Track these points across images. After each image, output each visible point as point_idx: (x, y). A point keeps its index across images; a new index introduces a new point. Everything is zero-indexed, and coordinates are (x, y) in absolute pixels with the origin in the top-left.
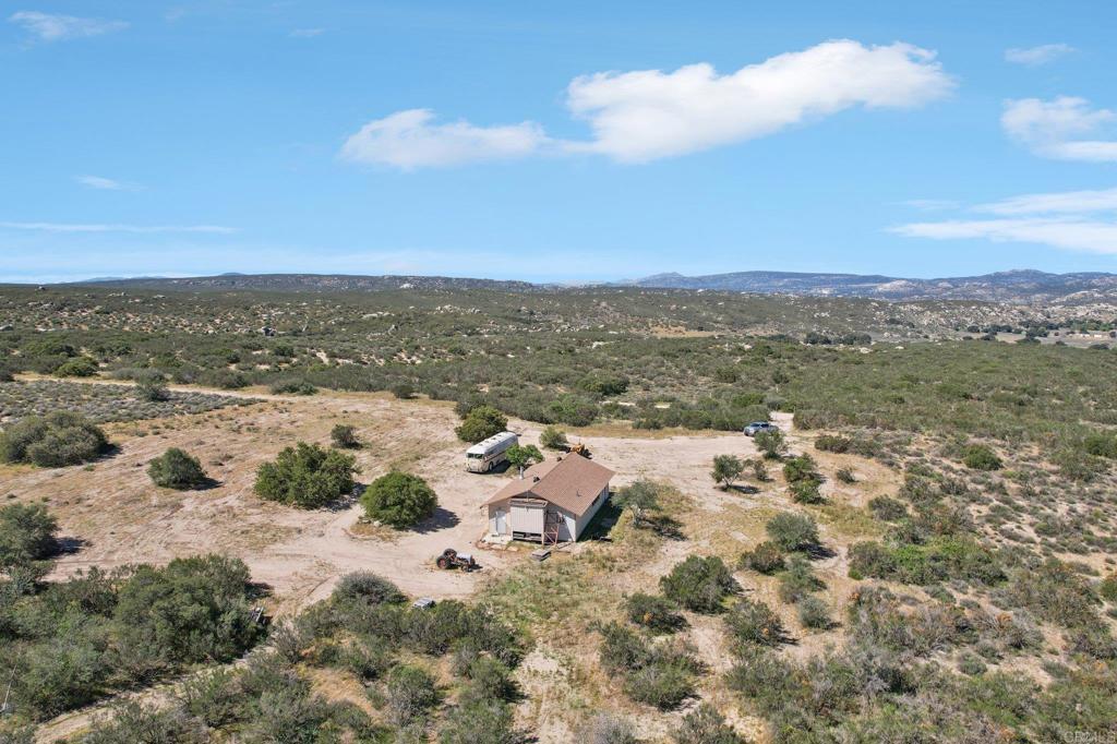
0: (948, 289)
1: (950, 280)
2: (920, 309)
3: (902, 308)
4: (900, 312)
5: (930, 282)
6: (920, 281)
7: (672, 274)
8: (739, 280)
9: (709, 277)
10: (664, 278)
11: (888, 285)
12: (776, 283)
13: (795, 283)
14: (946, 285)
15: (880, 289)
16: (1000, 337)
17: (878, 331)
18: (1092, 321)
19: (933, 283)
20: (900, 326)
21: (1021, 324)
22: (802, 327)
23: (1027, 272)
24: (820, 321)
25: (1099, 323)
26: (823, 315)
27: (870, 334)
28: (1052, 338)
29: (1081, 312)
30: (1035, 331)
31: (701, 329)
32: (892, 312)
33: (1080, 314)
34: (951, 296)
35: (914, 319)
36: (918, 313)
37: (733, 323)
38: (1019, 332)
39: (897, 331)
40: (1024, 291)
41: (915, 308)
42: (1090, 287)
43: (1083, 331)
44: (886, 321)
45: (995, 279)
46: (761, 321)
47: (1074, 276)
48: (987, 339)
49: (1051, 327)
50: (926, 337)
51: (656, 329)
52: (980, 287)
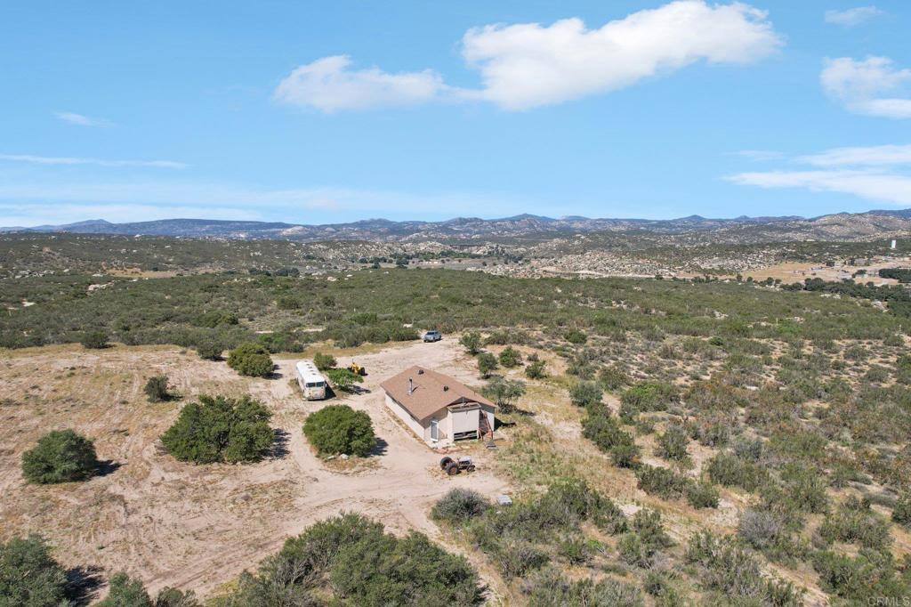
0: (333, 233)
1: (332, 226)
2: (325, 247)
3: (312, 247)
4: (312, 250)
5: (319, 227)
6: (312, 227)
7: (98, 221)
8: (166, 226)
9: (137, 224)
10: (91, 224)
11: (290, 230)
12: (199, 229)
13: (216, 229)
14: (331, 229)
15: (284, 233)
16: (383, 265)
17: (301, 265)
18: (429, 253)
19: (322, 228)
20: (315, 261)
21: (391, 256)
22: (244, 264)
23: (380, 220)
24: (256, 258)
25: (433, 254)
26: (256, 253)
27: (296, 267)
28: (411, 266)
29: (422, 247)
30: (403, 260)
31: (156, 270)
32: (306, 250)
33: (422, 248)
34: (337, 237)
35: (323, 254)
36: (324, 250)
37: (183, 264)
38: (391, 262)
39: (315, 265)
40: (381, 234)
41: (321, 247)
42: (419, 231)
43: (427, 260)
44: (304, 258)
45: (362, 225)
46: (208, 260)
47: (407, 223)
48: (375, 267)
49: (408, 258)
50: (336, 268)
51: (113, 271)
52: (354, 231)
